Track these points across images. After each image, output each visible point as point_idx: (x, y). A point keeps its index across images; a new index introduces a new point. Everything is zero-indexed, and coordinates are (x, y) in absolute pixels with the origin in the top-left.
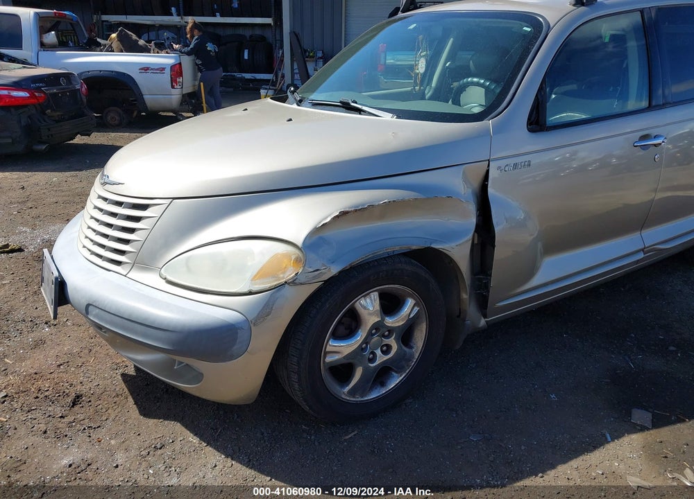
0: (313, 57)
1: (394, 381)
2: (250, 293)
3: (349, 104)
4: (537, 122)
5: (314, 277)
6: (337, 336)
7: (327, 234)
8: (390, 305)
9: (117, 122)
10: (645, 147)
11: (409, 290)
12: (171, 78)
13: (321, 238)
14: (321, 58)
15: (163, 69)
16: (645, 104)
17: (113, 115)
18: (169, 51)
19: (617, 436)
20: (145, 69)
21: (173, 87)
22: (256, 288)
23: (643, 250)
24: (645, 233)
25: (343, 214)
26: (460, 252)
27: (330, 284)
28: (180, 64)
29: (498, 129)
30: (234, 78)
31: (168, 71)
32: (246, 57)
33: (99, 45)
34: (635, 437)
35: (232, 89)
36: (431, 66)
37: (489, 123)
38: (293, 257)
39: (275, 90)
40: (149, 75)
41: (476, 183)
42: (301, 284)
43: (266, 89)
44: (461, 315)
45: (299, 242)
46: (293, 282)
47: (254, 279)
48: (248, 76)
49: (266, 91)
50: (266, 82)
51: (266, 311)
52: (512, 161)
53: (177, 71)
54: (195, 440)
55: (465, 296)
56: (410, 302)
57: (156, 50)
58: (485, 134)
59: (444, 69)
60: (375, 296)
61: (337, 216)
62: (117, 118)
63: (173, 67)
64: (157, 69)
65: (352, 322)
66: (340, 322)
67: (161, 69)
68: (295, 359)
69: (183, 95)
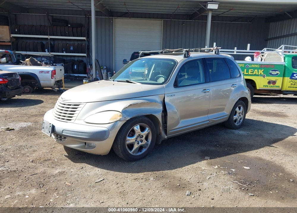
0: (103, 68)
1: (144, 150)
2: (109, 123)
3: (128, 81)
4: (176, 85)
5: (124, 119)
6: (129, 136)
7: (127, 109)
8: (142, 129)
9: (28, 91)
10: (205, 92)
11: (147, 125)
12: (52, 75)
13: (125, 110)
14: (105, 69)
15: (49, 72)
16: (204, 82)
17: (27, 88)
18: (50, 65)
19: (201, 161)
20: (42, 72)
21: (52, 78)
22: (110, 122)
23: (209, 120)
24: (209, 115)
25: (131, 105)
26: (159, 116)
27: (128, 122)
28: (55, 70)
29: (166, 87)
30: (71, 76)
31: (50, 73)
32: (75, 68)
33: (22, 63)
34: (205, 161)
35: (70, 80)
36: (149, 72)
37: (164, 85)
38: (119, 115)
39: (89, 80)
40: (43, 74)
41: (162, 100)
42: (122, 121)
43: (85, 80)
44: (160, 134)
45: (121, 111)
46: (120, 120)
47: (110, 120)
48: (76, 75)
49: (86, 80)
50: (85, 77)
51: (113, 127)
52: (170, 94)
53: (54, 73)
54: (92, 167)
55: (161, 128)
56: (147, 129)
57: (45, 65)
58: (163, 88)
59: (153, 73)
60: (139, 126)
61: (129, 106)
62: (28, 90)
63: (52, 71)
64: (46, 72)
65: (133, 133)
66: (130, 133)
67: (48, 72)
68: (120, 141)
69: (56, 81)
